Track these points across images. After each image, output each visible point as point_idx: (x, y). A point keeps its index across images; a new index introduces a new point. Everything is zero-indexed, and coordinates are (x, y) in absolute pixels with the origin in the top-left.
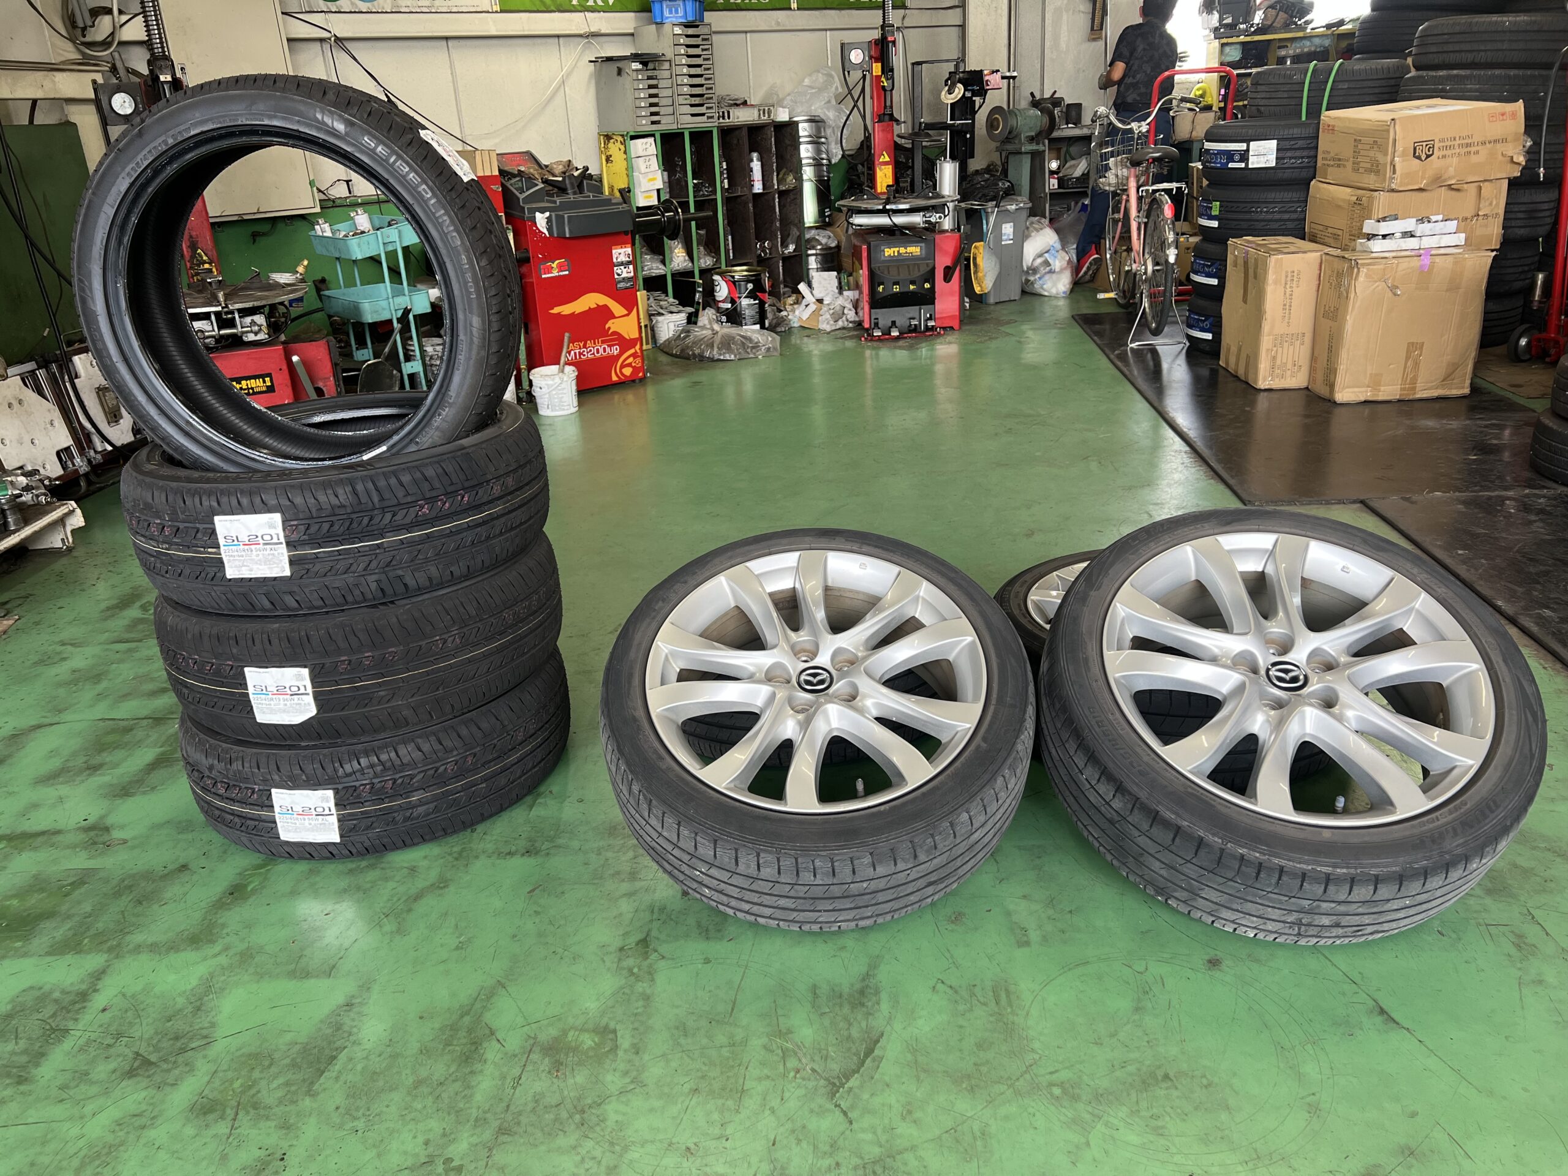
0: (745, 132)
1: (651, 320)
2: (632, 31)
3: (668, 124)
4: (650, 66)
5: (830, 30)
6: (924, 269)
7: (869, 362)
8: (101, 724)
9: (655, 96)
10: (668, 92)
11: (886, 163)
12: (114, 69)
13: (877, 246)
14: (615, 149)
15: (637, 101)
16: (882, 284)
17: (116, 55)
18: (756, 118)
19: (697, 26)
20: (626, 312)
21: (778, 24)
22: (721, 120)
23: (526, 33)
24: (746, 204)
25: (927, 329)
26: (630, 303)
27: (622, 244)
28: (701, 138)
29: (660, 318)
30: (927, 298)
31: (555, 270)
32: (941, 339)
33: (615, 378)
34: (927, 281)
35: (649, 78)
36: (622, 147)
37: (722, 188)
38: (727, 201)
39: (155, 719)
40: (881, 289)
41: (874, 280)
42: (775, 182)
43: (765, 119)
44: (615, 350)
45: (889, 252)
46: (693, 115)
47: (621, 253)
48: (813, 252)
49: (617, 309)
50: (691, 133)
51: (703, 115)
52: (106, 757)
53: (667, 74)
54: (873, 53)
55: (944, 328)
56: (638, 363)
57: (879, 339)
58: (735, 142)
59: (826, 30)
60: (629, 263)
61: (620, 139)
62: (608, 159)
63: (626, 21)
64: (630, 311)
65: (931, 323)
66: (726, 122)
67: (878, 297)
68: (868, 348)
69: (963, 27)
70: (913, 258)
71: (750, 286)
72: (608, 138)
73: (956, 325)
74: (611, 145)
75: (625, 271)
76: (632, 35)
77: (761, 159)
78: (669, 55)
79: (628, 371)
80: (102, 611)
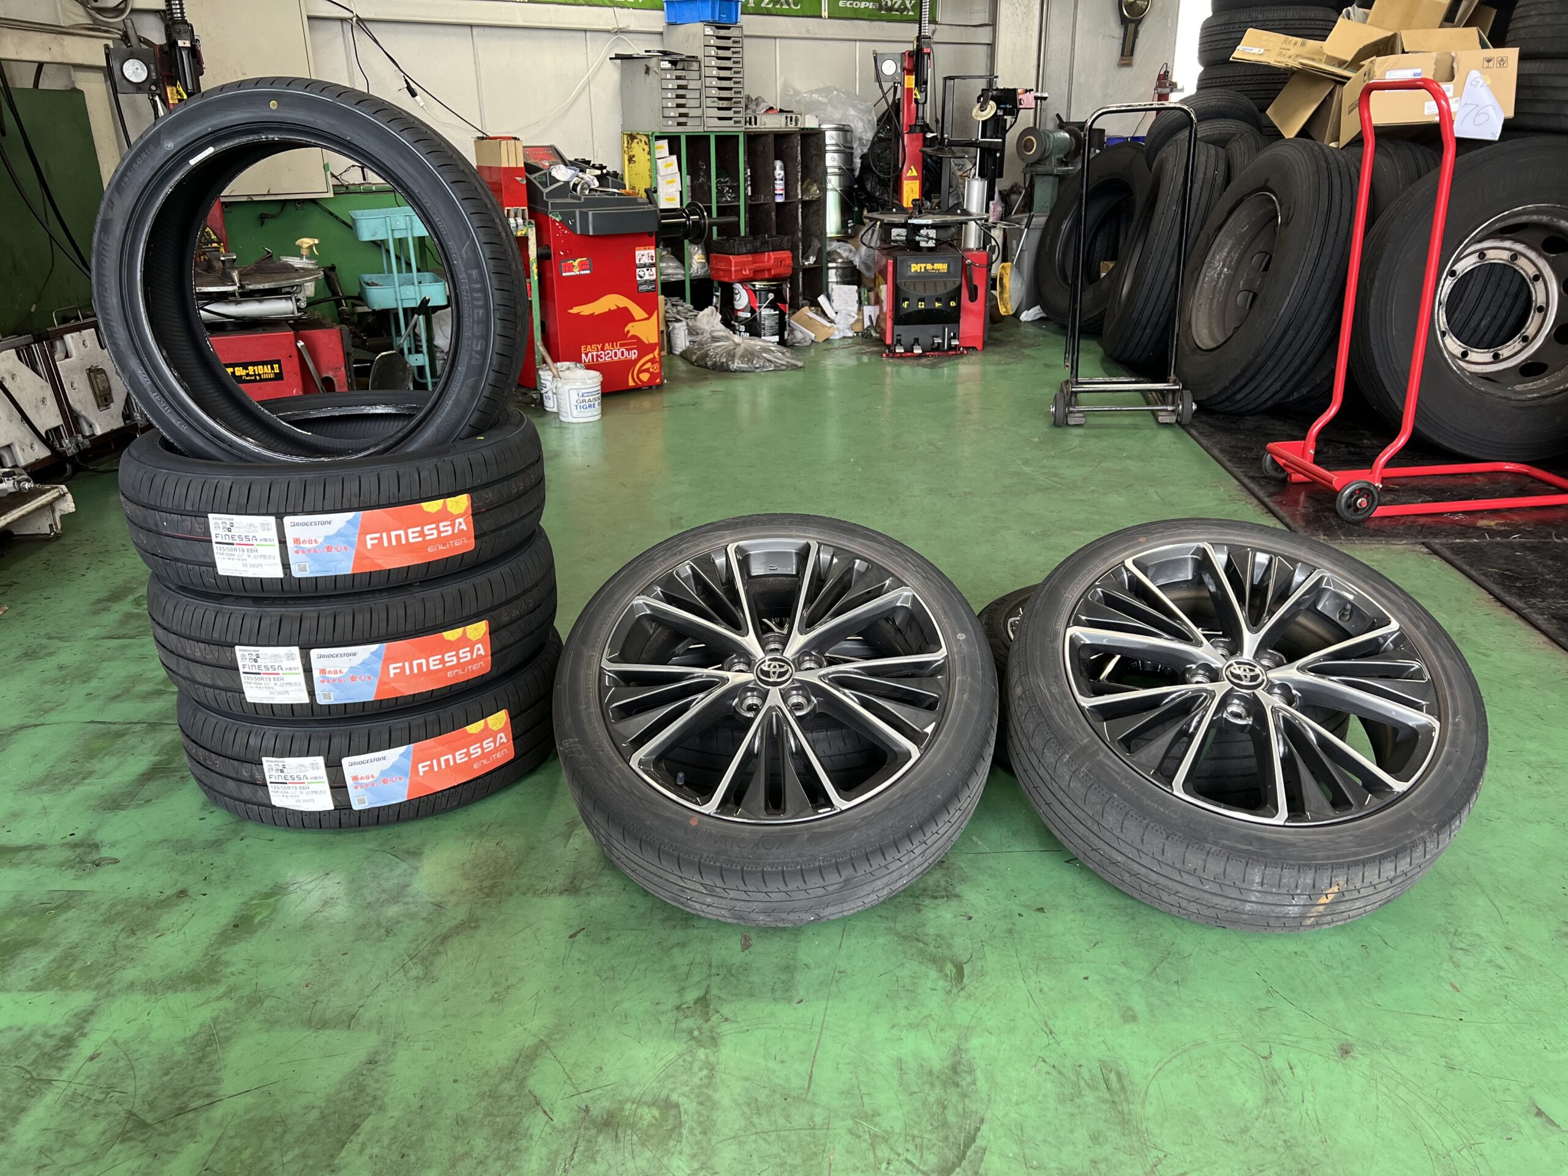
0: (771, 139)
1: (668, 326)
2: (661, 30)
3: (694, 127)
4: (679, 66)
5: (861, 40)
6: (951, 287)
7: (888, 380)
8: (91, 727)
9: (683, 97)
10: (697, 94)
11: (914, 178)
12: (125, 38)
13: (903, 261)
14: (639, 149)
15: (665, 101)
16: (907, 300)
17: (129, 22)
18: (783, 125)
19: (729, 28)
20: (646, 316)
21: (808, 31)
22: (748, 126)
23: (553, 25)
24: (768, 213)
25: (950, 348)
26: (650, 308)
27: (645, 245)
28: (726, 142)
29: (677, 325)
30: (950, 317)
31: (576, 268)
32: (965, 360)
33: (631, 383)
34: (954, 300)
35: (678, 78)
36: (647, 148)
37: (746, 194)
38: (752, 209)
39: (150, 724)
40: (905, 305)
41: (898, 296)
42: (799, 191)
43: (792, 126)
44: (634, 355)
45: (915, 268)
46: (720, 119)
47: (644, 255)
48: (834, 265)
49: (637, 312)
50: (717, 137)
51: (730, 119)
52: (95, 765)
53: (696, 75)
54: (906, 65)
55: (967, 348)
56: (655, 369)
57: (901, 356)
58: (760, 148)
59: (856, 40)
60: (653, 265)
61: (644, 139)
62: (631, 159)
63: (656, 20)
64: (650, 315)
65: (955, 342)
66: (753, 128)
67: (902, 313)
68: (889, 364)
69: (992, 46)
70: (940, 275)
71: (771, 296)
72: (632, 137)
73: (979, 346)
74: (634, 144)
75: (647, 273)
76: (661, 34)
77: (785, 169)
78: (700, 54)
79: (645, 377)
80: (93, 604)
